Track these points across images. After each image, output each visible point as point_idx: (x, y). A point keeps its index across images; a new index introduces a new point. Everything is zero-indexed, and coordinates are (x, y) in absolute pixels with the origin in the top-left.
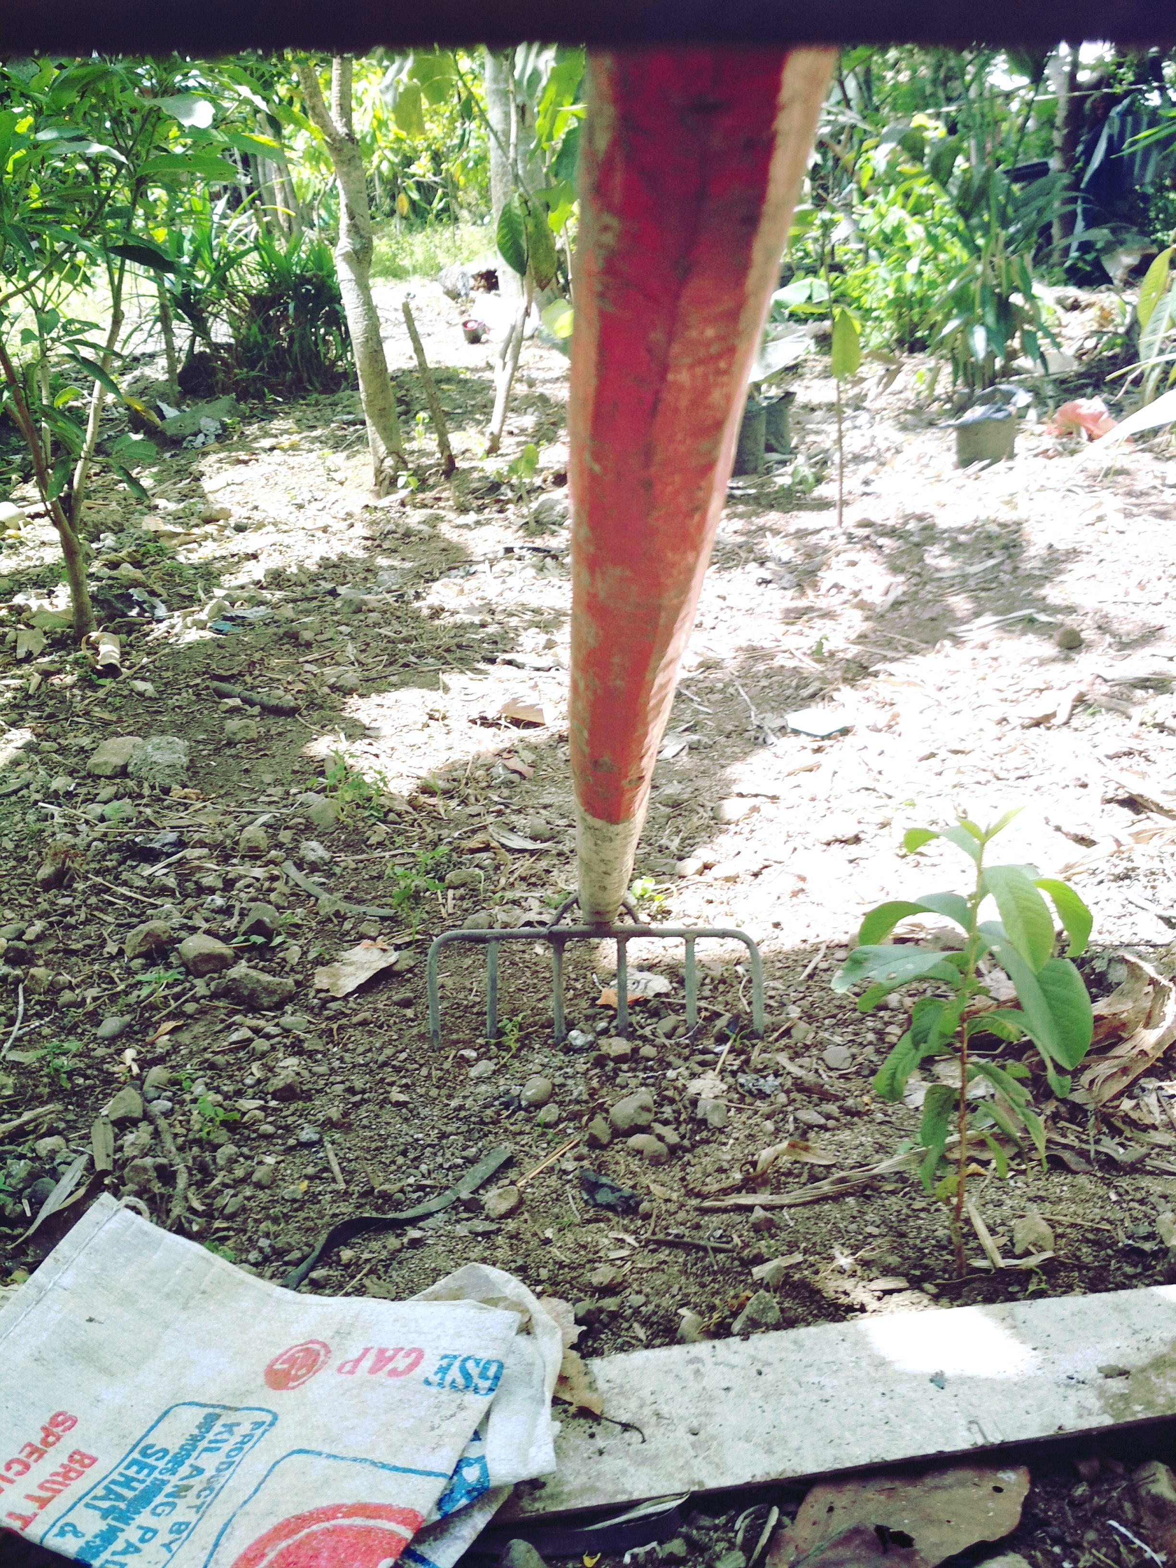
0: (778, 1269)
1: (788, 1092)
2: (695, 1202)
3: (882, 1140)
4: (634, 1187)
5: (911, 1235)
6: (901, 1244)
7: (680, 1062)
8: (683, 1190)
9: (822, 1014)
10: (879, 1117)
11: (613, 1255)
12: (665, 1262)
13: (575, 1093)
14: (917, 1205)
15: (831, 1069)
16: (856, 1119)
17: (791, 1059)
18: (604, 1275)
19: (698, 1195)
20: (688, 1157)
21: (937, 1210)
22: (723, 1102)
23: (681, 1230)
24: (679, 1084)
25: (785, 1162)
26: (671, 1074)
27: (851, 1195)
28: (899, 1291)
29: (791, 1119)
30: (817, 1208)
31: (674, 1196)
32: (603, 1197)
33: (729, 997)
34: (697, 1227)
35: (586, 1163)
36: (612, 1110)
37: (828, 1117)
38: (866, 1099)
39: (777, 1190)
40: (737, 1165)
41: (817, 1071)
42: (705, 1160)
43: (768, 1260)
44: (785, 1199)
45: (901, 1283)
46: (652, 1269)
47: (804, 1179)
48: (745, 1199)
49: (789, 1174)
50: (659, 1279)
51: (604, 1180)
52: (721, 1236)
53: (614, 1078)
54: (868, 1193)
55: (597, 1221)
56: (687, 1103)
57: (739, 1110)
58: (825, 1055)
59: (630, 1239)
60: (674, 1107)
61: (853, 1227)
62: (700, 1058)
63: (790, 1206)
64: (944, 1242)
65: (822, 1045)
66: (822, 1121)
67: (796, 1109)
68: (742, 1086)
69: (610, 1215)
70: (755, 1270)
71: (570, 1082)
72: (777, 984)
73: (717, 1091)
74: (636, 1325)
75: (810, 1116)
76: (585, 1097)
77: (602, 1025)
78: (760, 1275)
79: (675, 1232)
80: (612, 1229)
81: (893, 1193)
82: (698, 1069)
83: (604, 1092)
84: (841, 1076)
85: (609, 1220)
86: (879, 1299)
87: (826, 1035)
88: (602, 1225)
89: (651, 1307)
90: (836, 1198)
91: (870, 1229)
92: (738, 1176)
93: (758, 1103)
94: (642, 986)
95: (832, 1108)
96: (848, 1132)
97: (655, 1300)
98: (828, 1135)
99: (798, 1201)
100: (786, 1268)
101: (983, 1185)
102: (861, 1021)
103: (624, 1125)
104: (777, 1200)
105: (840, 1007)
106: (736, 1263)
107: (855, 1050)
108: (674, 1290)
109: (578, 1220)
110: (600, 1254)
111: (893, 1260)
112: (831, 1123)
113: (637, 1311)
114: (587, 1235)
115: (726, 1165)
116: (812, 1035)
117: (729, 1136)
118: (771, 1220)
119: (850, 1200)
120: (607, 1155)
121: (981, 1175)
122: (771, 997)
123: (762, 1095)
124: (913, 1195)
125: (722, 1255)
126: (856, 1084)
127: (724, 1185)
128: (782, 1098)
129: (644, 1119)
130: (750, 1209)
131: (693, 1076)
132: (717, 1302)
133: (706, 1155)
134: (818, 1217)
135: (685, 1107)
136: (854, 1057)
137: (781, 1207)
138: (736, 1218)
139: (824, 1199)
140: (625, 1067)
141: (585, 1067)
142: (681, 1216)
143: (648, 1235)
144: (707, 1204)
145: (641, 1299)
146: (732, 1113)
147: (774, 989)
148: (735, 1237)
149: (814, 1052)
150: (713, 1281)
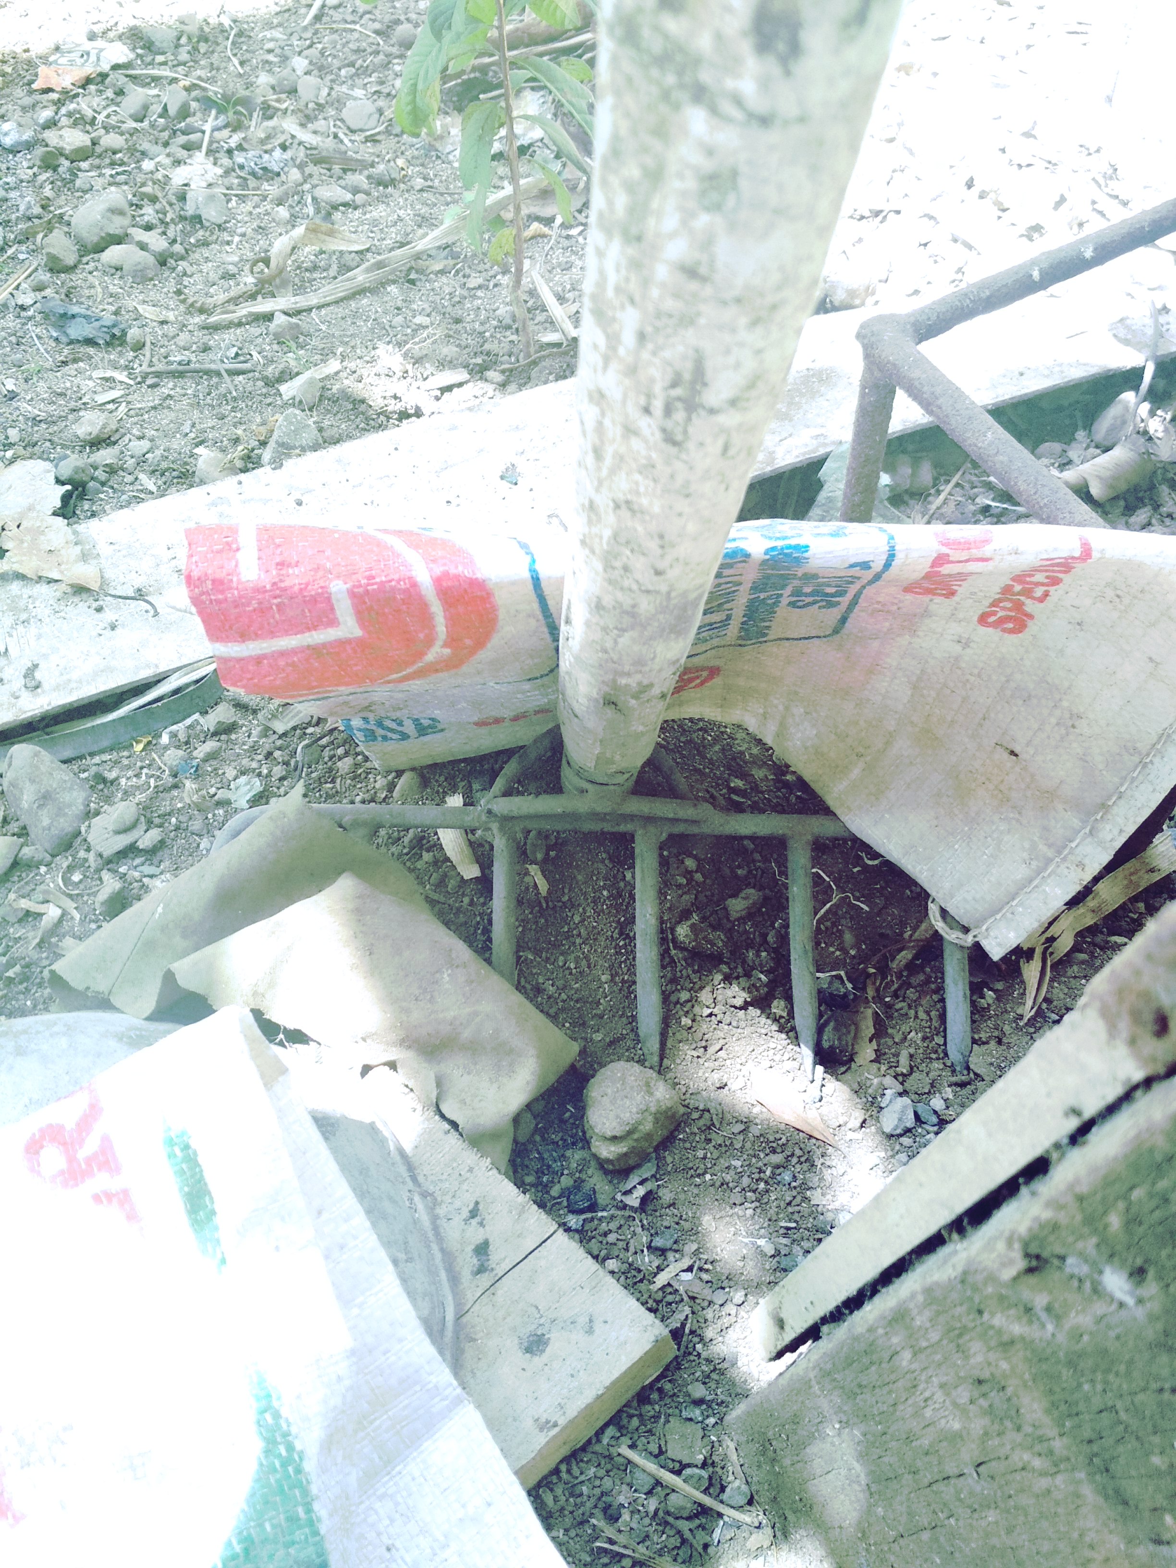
0: (311, 382)
1: (301, 167)
2: (198, 319)
3: (424, 210)
4: (116, 313)
5: (468, 319)
6: (457, 332)
7: (159, 148)
8: (182, 308)
9: (336, 63)
10: (419, 182)
11: (101, 399)
12: (170, 396)
13: (22, 208)
14: (473, 283)
15: (353, 131)
16: (390, 189)
17: (303, 125)
18: (90, 423)
19: (202, 311)
20: (183, 264)
21: (496, 285)
22: (220, 190)
23: (186, 355)
24: (159, 176)
25: (308, 252)
26: (147, 165)
27: (394, 282)
28: (460, 385)
29: (309, 200)
30: (353, 304)
31: (171, 316)
32: (76, 330)
33: (215, 58)
34: (206, 349)
35: (48, 292)
36: (73, 221)
37: (355, 191)
38: (400, 162)
39: (300, 289)
40: (247, 268)
41: (336, 136)
42: (206, 267)
43: (298, 374)
44: (313, 300)
45: (461, 375)
46: (154, 408)
47: (333, 272)
48: (263, 306)
49: (315, 268)
50: (165, 418)
51: (75, 309)
52: (237, 355)
53: (72, 181)
54: (413, 276)
55: (75, 361)
56: (173, 200)
57: (242, 198)
58: (345, 114)
59: (121, 376)
60: (158, 206)
61: (399, 319)
62: (182, 139)
63: (319, 307)
64: (508, 321)
65: (339, 103)
66: (348, 197)
67: (314, 187)
68: (242, 167)
69: (91, 350)
70: (283, 388)
71: (13, 194)
72: (277, 34)
73: (210, 178)
74: (142, 477)
75: (332, 192)
76: (37, 210)
77: (46, 114)
78: (291, 393)
79: (178, 359)
80: (96, 367)
81: (442, 272)
82: (182, 154)
83: (62, 200)
84: (367, 140)
85: (90, 357)
86: (437, 399)
87: (344, 89)
88: (81, 364)
89: (158, 452)
90: (374, 289)
91: (419, 320)
92: (250, 280)
93: (265, 186)
94: (93, 58)
95: (359, 179)
96: (382, 207)
97: (163, 444)
98: (357, 213)
99: (329, 299)
100: (322, 380)
101: (547, 248)
102: (386, 65)
103: (92, 238)
104: (302, 301)
105: (357, 51)
106: (260, 384)
107: (381, 103)
108: (186, 428)
109: (50, 363)
110: (84, 400)
111: (449, 350)
112: (360, 198)
113: (141, 461)
114: (65, 380)
115: (232, 269)
116: (326, 91)
117: (232, 233)
118: (297, 325)
119: (393, 289)
120: (77, 279)
121: (544, 236)
122: (270, 51)
123: (268, 174)
124: (467, 271)
125: (241, 378)
126: (387, 145)
127: (232, 294)
128: (295, 175)
129: (116, 225)
130: (269, 317)
131: (178, 162)
132: (239, 432)
133: (207, 260)
134: (355, 314)
135: (171, 205)
136: (381, 112)
137: (310, 310)
138: (254, 330)
139: (361, 292)
140: (84, 165)
141: (30, 172)
142: (183, 338)
143: (145, 367)
144: (212, 319)
145: (145, 444)
146: (233, 203)
147: (272, 40)
148: (254, 353)
149: (332, 112)
150: (234, 409)
